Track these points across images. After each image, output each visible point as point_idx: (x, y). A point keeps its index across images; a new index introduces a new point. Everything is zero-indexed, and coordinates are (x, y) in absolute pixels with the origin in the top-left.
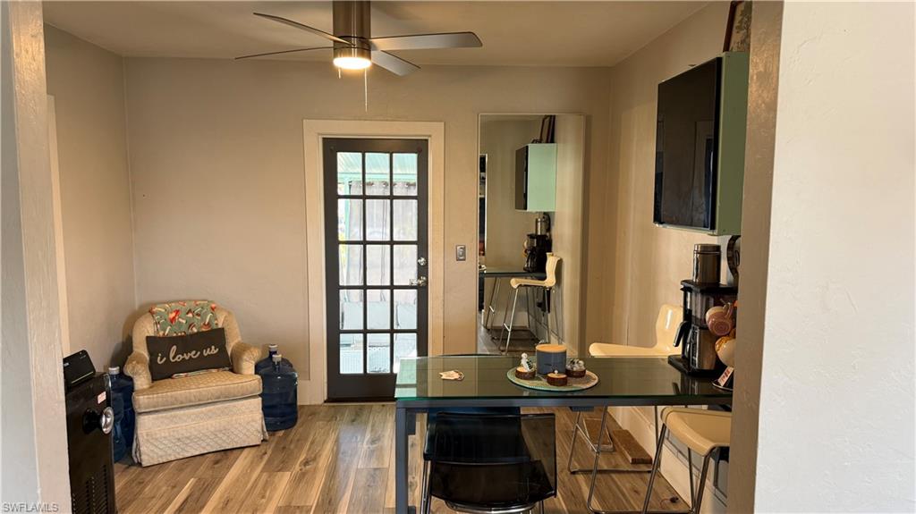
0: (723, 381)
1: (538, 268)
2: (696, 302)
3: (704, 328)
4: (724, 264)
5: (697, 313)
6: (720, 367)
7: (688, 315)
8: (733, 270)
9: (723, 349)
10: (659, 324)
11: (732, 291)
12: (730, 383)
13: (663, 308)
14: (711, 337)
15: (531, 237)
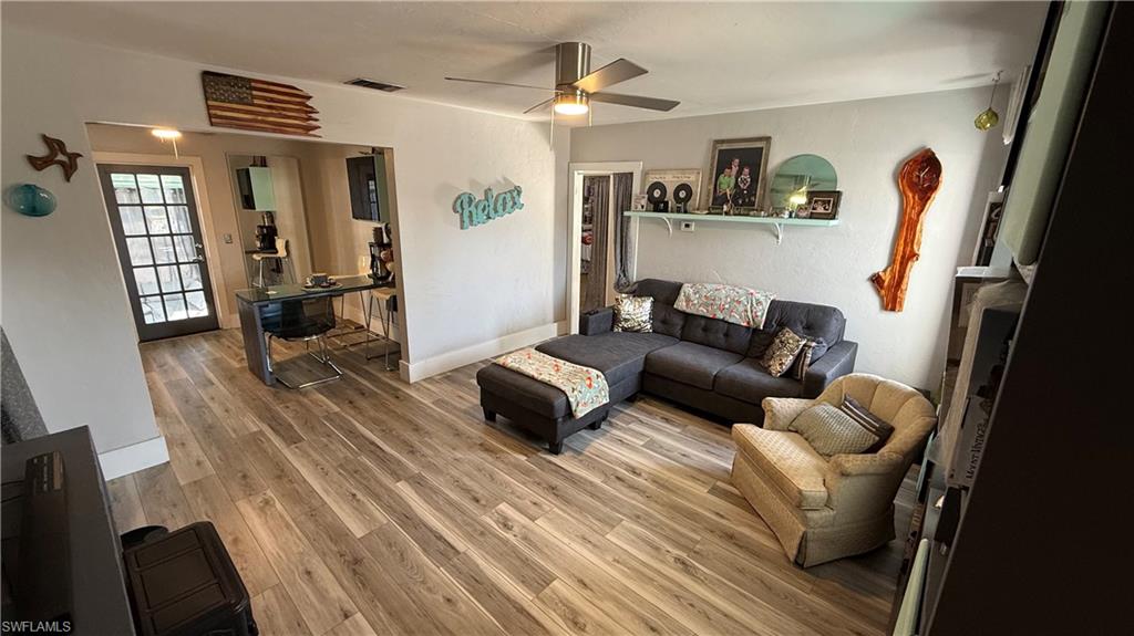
0: (390, 278)
1: (271, 247)
2: (376, 251)
3: (381, 260)
4: (384, 235)
5: (377, 254)
6: (389, 273)
7: (373, 256)
8: (388, 236)
9: (389, 266)
10: (359, 264)
11: (389, 245)
12: (394, 278)
13: (360, 257)
14: (383, 263)
15: (261, 227)
